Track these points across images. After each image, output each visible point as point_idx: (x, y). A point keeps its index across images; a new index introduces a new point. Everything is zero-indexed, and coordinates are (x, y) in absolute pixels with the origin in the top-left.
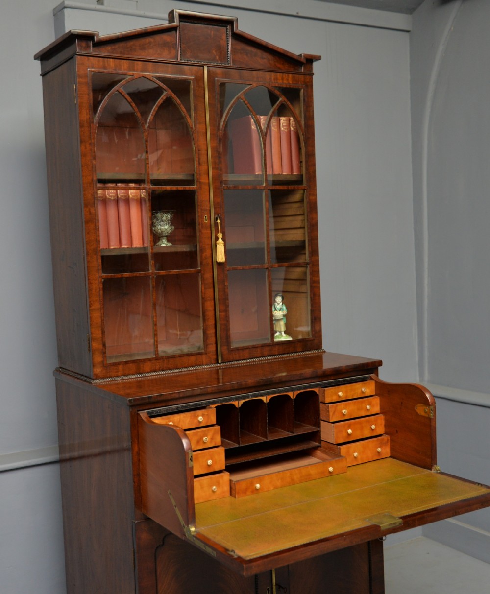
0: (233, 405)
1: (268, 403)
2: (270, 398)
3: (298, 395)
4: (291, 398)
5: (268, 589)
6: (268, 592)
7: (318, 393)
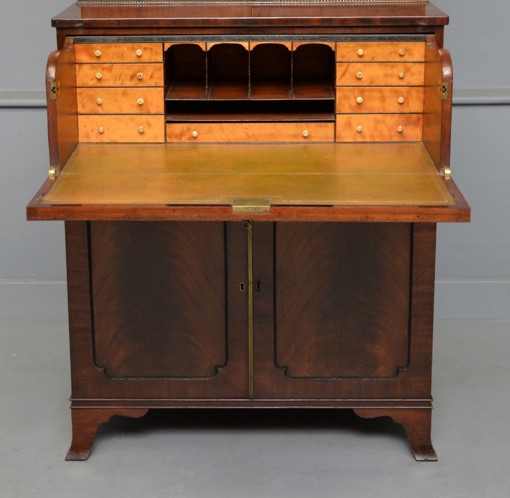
0: (198, 47)
1: (251, 52)
2: (255, 46)
3: (299, 48)
4: (289, 51)
5: (242, 285)
6: (242, 289)
7: (333, 49)
